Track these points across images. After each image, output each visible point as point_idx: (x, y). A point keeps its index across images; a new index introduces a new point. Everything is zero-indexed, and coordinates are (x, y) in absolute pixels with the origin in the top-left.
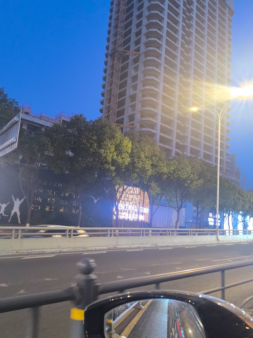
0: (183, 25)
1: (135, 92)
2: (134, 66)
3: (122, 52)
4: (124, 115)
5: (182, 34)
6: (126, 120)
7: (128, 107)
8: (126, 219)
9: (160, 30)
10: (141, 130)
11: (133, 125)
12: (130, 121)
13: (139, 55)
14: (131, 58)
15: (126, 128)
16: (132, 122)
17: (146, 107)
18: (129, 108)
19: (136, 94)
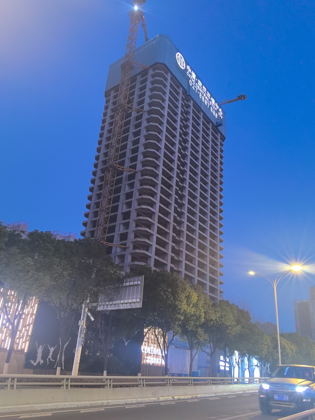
0: (179, 147)
1: (129, 210)
2: (129, 182)
3: (117, 167)
4: (114, 232)
5: (178, 156)
6: (117, 238)
7: (120, 224)
8: (151, 364)
9: (157, 151)
10: (134, 251)
11: (125, 244)
12: (121, 239)
13: (136, 172)
14: (126, 174)
15: (117, 248)
16: (124, 242)
17: (141, 227)
18: (121, 226)
19: (130, 211)
